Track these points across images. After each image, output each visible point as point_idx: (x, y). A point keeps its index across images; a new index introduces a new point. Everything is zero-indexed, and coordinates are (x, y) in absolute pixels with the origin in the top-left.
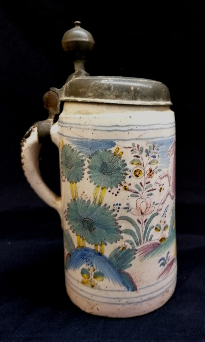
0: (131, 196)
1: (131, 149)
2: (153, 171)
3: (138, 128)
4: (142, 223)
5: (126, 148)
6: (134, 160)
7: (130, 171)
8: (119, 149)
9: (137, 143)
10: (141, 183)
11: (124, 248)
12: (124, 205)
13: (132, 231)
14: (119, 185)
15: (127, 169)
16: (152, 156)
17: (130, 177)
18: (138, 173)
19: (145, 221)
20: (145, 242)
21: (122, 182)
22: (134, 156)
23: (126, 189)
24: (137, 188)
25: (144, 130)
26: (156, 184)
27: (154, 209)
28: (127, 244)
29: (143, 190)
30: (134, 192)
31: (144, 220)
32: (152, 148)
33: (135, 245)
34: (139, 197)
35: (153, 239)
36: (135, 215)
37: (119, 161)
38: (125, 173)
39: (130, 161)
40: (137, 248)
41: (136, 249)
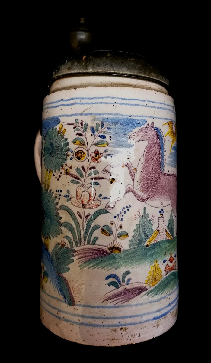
0: (72, 181)
1: (73, 126)
2: (101, 154)
3: (83, 101)
4: (82, 218)
5: (69, 124)
6: (76, 139)
7: (72, 152)
8: (63, 126)
9: (80, 118)
10: (83, 167)
11: (63, 245)
12: (64, 193)
13: (71, 225)
14: (61, 168)
15: (68, 150)
16: (99, 136)
17: (71, 159)
18: (80, 155)
19: (87, 216)
20: (86, 244)
21: (63, 164)
22: (77, 134)
23: (67, 173)
24: (78, 173)
25: (90, 104)
26: (105, 173)
27: (99, 203)
28: (66, 240)
29: (86, 176)
30: (75, 178)
31: (86, 214)
32: (100, 126)
33: (74, 244)
34: (80, 185)
35: (97, 242)
36: (75, 206)
37: (62, 140)
38: (67, 153)
39: (72, 140)
40: (76, 249)
41: (74, 250)
